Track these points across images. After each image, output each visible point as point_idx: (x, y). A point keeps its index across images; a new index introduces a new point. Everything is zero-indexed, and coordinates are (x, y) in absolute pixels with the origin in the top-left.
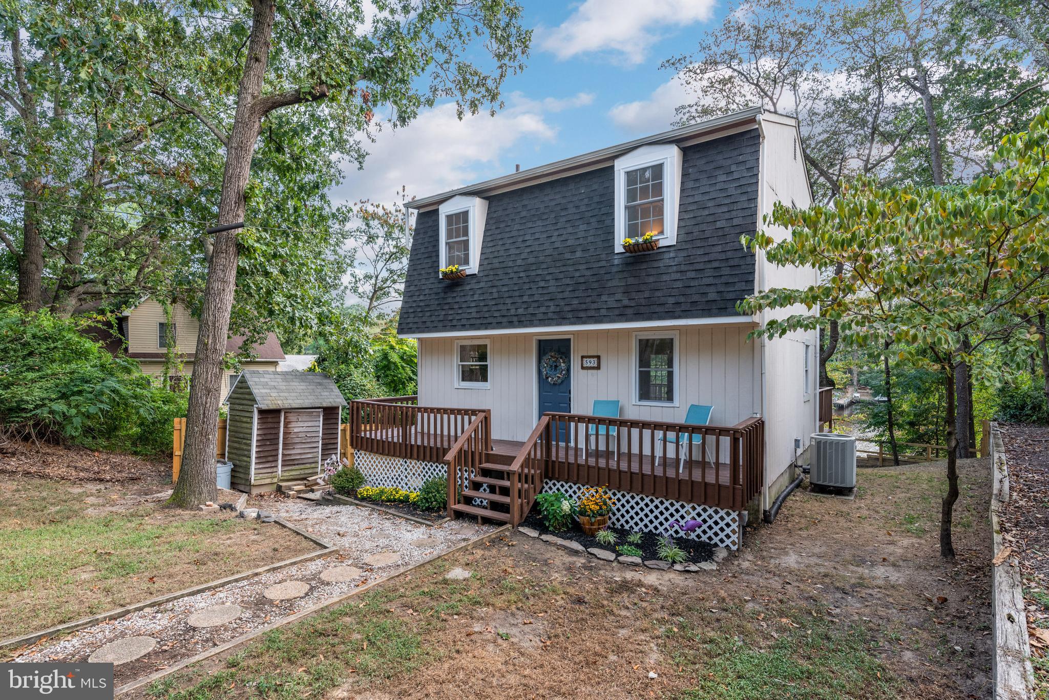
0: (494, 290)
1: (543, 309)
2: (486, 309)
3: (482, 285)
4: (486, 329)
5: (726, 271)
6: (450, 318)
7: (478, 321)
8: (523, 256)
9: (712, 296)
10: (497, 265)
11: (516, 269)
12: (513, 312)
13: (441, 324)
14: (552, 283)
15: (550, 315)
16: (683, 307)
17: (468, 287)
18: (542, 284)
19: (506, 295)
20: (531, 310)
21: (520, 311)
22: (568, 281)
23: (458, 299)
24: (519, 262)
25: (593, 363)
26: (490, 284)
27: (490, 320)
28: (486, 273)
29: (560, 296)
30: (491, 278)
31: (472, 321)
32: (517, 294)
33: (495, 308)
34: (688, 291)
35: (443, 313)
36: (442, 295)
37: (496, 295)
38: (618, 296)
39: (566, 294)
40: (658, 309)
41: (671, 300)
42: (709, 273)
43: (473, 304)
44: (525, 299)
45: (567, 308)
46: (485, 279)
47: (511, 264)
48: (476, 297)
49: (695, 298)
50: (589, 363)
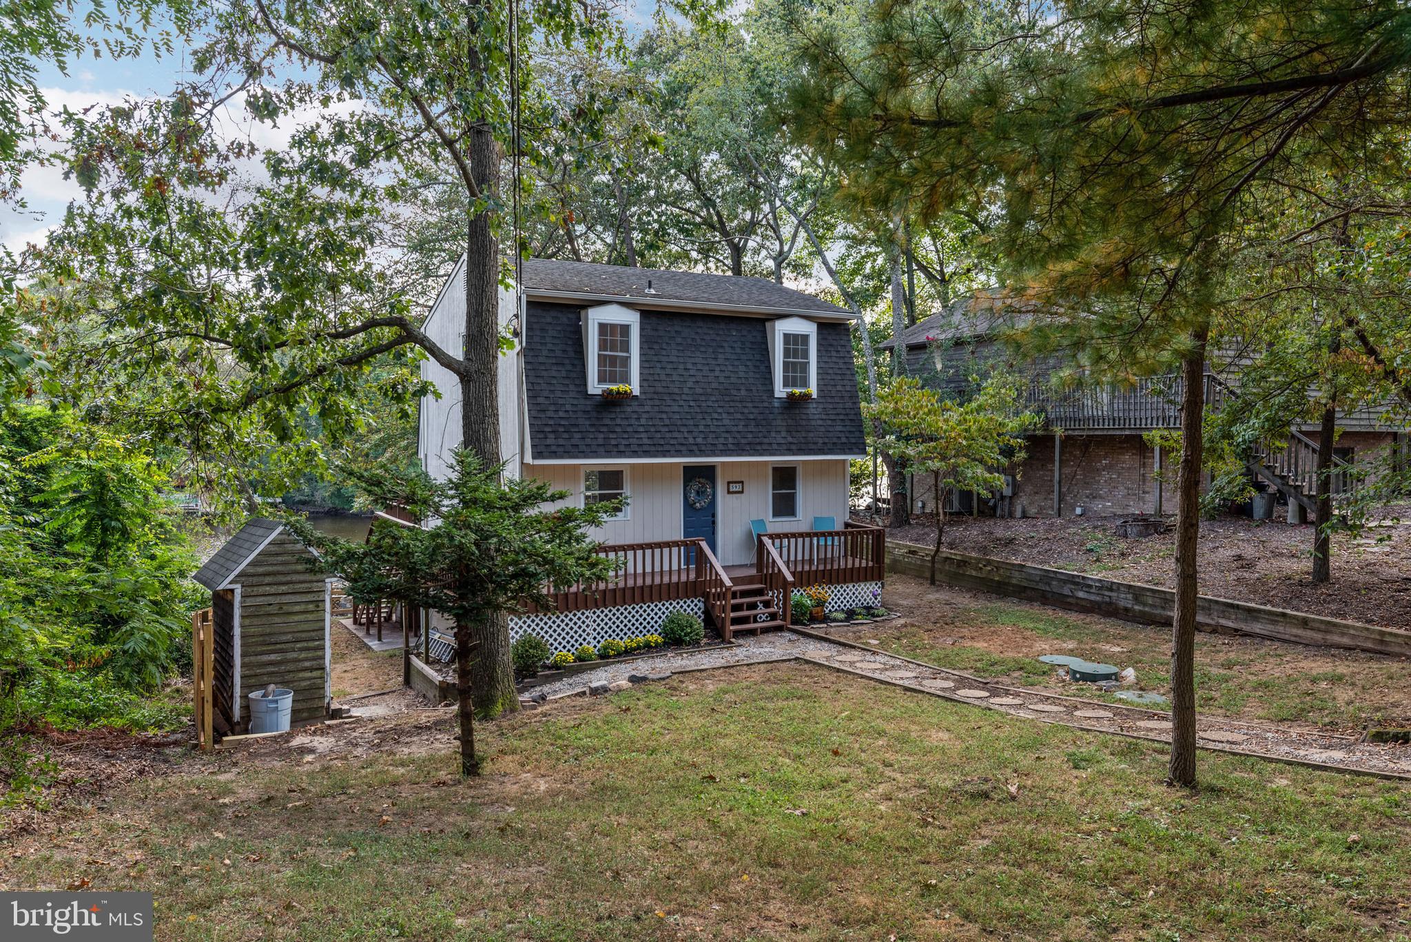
0: (664, 416)
1: (722, 440)
2: (658, 435)
3: (647, 408)
4: (664, 456)
5: (848, 423)
6: (613, 442)
7: (653, 449)
8: (690, 384)
9: (844, 440)
10: (661, 390)
11: (684, 397)
12: (691, 441)
13: (602, 449)
14: (724, 416)
15: (731, 446)
16: (830, 446)
17: (629, 409)
18: (716, 416)
19: (679, 423)
20: (710, 441)
21: (699, 440)
22: (739, 416)
23: (618, 421)
24: (686, 391)
25: (738, 487)
26: (656, 409)
27: (667, 448)
28: (649, 396)
29: (735, 429)
30: (657, 402)
31: (645, 448)
32: (691, 422)
33: (668, 435)
34: (831, 435)
35: (602, 436)
36: (594, 414)
37: (667, 422)
38: (784, 434)
39: (740, 428)
40: (813, 447)
41: (821, 441)
42: (839, 423)
43: (641, 429)
44: (702, 428)
45: (743, 441)
46: (649, 402)
47: (676, 391)
48: (643, 421)
49: (835, 440)
50: (733, 488)
